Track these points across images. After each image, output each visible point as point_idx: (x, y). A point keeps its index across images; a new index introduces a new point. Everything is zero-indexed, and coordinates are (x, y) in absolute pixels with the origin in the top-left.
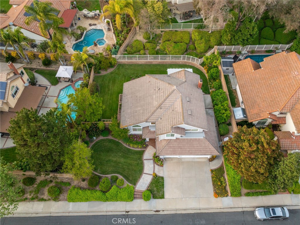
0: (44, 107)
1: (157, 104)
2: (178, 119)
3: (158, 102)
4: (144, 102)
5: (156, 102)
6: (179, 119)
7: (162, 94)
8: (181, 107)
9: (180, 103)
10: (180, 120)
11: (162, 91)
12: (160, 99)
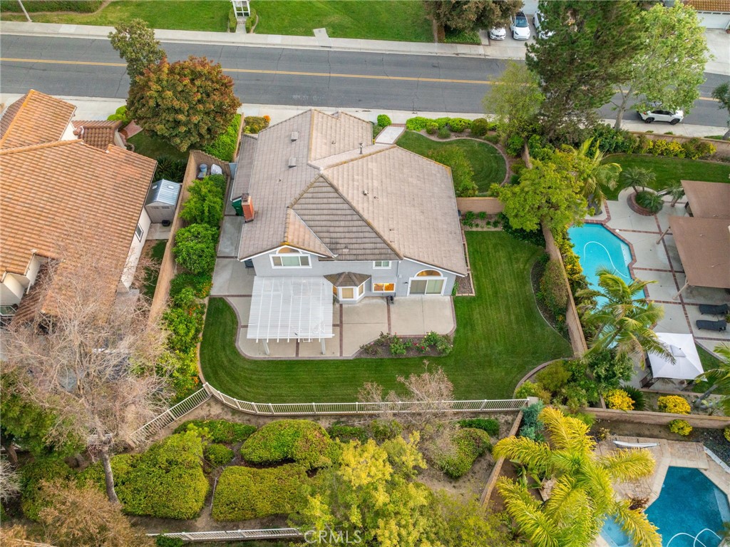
0: (665, 271)
1: (370, 163)
2: (325, 123)
3: (367, 165)
4: (402, 187)
5: (372, 170)
6: (322, 122)
7: (356, 177)
8: (314, 141)
9: (313, 148)
10: (320, 120)
11: (355, 183)
12: (363, 169)
